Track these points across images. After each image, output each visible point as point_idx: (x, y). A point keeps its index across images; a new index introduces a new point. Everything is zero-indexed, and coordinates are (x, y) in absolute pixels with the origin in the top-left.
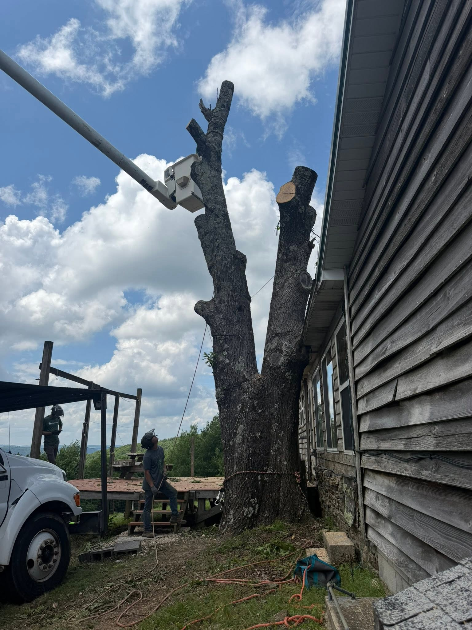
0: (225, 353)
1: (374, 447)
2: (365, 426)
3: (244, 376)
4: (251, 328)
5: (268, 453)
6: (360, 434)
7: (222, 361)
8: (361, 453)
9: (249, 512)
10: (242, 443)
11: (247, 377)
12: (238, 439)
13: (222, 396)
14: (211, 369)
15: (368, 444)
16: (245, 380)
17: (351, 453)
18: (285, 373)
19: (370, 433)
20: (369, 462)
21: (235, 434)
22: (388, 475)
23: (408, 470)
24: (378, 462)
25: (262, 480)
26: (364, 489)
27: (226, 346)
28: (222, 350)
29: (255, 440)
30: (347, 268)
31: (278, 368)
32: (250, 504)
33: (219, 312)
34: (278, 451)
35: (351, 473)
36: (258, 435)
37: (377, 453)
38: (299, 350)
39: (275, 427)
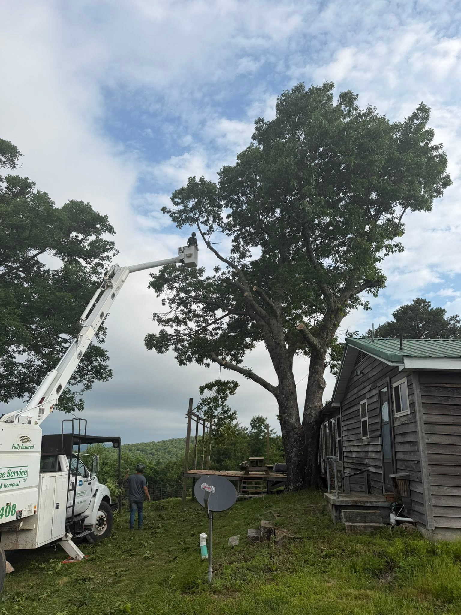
0: (286, 414)
1: (347, 461)
2: (345, 455)
3: (295, 426)
4: (297, 402)
5: (306, 461)
6: (344, 457)
7: (285, 418)
8: (344, 462)
9: (299, 485)
10: (295, 456)
11: (297, 427)
12: (293, 454)
13: (285, 434)
14: (279, 421)
15: (346, 460)
16: (296, 428)
17: (341, 462)
18: (314, 426)
19: (346, 457)
20: (345, 465)
21: (292, 452)
22: (350, 468)
23: (352, 466)
24: (347, 465)
25: (304, 472)
26: (344, 473)
27: (286, 411)
28: (284, 413)
29: (301, 455)
30: (341, 403)
31: (310, 423)
32: (300, 481)
33: (283, 394)
34: (311, 460)
35: (340, 469)
36: (302, 453)
37: (347, 462)
38: (320, 416)
39: (309, 450)
